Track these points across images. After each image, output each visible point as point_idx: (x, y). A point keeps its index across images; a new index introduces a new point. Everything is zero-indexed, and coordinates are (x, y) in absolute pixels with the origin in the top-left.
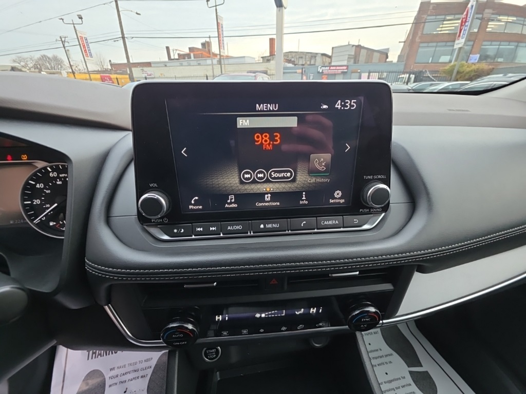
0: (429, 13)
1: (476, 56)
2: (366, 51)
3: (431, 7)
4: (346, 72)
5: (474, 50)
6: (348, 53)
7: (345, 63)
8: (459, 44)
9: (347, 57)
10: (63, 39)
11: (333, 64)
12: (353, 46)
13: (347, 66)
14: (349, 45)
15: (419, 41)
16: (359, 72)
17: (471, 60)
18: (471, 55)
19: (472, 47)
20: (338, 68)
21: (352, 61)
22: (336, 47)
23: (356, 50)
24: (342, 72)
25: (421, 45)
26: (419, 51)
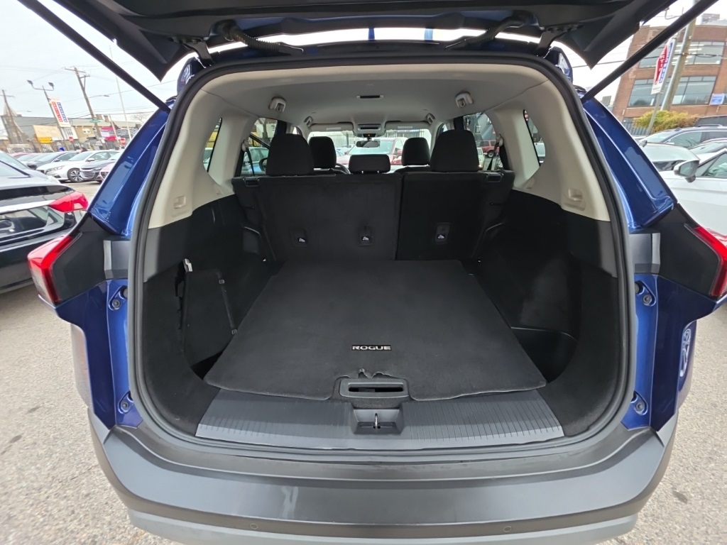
1: (720, 95)
5: (717, 88)
8: (656, 89)
15: (634, 77)
17: (713, 101)
18: (713, 95)
19: (715, 85)
25: (637, 82)
26: (634, 90)
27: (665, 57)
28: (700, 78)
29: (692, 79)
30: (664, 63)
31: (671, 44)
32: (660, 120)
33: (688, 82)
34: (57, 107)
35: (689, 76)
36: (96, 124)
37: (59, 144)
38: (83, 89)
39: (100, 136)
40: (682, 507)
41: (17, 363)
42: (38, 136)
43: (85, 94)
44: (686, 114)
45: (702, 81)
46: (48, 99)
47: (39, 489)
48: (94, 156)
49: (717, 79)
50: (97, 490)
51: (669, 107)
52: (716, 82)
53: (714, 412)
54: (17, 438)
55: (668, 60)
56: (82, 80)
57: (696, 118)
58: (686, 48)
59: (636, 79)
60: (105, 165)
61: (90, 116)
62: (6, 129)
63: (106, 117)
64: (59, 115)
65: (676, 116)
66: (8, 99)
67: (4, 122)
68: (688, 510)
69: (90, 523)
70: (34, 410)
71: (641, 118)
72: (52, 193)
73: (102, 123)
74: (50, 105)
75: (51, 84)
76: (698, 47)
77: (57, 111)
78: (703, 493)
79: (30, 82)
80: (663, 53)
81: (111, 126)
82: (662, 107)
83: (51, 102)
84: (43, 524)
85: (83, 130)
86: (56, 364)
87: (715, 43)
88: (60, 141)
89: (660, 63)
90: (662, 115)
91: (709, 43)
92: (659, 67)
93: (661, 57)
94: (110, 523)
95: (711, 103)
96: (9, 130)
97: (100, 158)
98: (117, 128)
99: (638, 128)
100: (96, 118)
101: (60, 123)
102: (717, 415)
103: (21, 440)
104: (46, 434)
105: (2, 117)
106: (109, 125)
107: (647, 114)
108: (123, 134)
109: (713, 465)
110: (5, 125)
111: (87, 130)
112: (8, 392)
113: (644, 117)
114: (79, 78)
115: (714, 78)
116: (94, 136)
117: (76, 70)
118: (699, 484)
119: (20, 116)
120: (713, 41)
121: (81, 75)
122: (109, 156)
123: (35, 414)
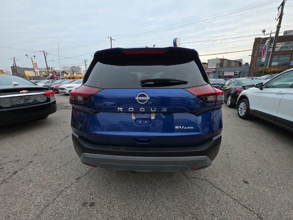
0: (261, 43)
2: (227, 61)
3: (261, 40)
4: (215, 72)
6: (216, 62)
7: (215, 67)
8: (263, 60)
9: (216, 64)
10: (86, 61)
11: (208, 68)
12: (219, 59)
13: (216, 69)
14: (217, 59)
15: (257, 55)
16: (223, 72)
17: (291, 64)
18: (291, 61)
19: (291, 58)
20: (210, 70)
21: (219, 66)
22: (210, 60)
23: (221, 61)
24: (213, 72)
25: (258, 58)
26: (257, 60)
27: (265, 49)
28: (284, 56)
29: (280, 56)
30: (265, 51)
31: (267, 44)
32: (266, 71)
33: (279, 57)
34: (35, 65)
35: (279, 55)
36: (48, 71)
37: (32, 78)
38: (45, 58)
39: (49, 75)
40: (245, 185)
41: (28, 143)
42: (26, 74)
43: (46, 60)
44: (276, 69)
45: (285, 57)
46: (32, 61)
47: (41, 173)
48: (47, 82)
49: (291, 56)
50: (59, 174)
51: (271, 67)
52: (291, 57)
53: (265, 162)
54: (31, 162)
55: (267, 50)
56: (46, 55)
57: (280, 70)
58: (275, 45)
59: (257, 56)
60: (51, 85)
61: (46, 68)
62: (12, 72)
63: (52, 68)
64: (35, 67)
65: (272, 70)
66: (15, 61)
67: (12, 69)
68: (248, 186)
69: (58, 181)
70: (36, 155)
71: (259, 70)
72: (43, 90)
73: (50, 71)
74: (33, 64)
75: (34, 56)
76: (282, 44)
77: (35, 66)
78: (254, 182)
79: (27, 55)
80: (264, 47)
81: (53, 72)
82: (268, 67)
83: (33, 62)
84: (43, 181)
85: (42, 73)
86: (41, 144)
87: (289, 42)
88: (32, 77)
89: (263, 51)
90: (267, 69)
91: (288, 42)
92: (263, 52)
93: (264, 49)
94: (64, 181)
95: (290, 65)
96: (13, 72)
97: (49, 83)
98: (55, 72)
99: (258, 74)
100: (48, 68)
101: (35, 70)
102: (265, 163)
103: (33, 162)
104: (41, 161)
105: (11, 67)
106: (53, 71)
107: (261, 69)
108: (57, 74)
109: (260, 175)
110: (12, 70)
111: (44, 73)
112: (26, 151)
113: (260, 70)
114: (45, 54)
115: (290, 55)
116: (46, 75)
117: (44, 52)
118: (253, 180)
119: (19, 67)
120: (288, 41)
121: (45, 53)
122: (53, 82)
123: (36, 156)
